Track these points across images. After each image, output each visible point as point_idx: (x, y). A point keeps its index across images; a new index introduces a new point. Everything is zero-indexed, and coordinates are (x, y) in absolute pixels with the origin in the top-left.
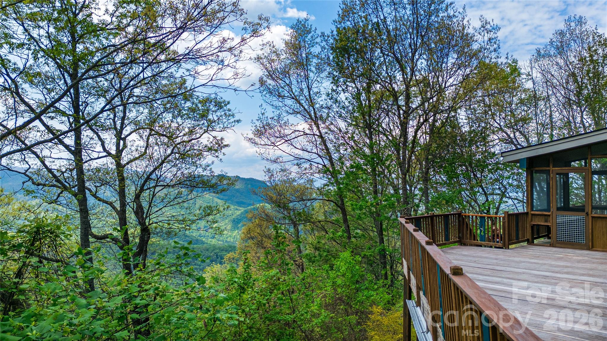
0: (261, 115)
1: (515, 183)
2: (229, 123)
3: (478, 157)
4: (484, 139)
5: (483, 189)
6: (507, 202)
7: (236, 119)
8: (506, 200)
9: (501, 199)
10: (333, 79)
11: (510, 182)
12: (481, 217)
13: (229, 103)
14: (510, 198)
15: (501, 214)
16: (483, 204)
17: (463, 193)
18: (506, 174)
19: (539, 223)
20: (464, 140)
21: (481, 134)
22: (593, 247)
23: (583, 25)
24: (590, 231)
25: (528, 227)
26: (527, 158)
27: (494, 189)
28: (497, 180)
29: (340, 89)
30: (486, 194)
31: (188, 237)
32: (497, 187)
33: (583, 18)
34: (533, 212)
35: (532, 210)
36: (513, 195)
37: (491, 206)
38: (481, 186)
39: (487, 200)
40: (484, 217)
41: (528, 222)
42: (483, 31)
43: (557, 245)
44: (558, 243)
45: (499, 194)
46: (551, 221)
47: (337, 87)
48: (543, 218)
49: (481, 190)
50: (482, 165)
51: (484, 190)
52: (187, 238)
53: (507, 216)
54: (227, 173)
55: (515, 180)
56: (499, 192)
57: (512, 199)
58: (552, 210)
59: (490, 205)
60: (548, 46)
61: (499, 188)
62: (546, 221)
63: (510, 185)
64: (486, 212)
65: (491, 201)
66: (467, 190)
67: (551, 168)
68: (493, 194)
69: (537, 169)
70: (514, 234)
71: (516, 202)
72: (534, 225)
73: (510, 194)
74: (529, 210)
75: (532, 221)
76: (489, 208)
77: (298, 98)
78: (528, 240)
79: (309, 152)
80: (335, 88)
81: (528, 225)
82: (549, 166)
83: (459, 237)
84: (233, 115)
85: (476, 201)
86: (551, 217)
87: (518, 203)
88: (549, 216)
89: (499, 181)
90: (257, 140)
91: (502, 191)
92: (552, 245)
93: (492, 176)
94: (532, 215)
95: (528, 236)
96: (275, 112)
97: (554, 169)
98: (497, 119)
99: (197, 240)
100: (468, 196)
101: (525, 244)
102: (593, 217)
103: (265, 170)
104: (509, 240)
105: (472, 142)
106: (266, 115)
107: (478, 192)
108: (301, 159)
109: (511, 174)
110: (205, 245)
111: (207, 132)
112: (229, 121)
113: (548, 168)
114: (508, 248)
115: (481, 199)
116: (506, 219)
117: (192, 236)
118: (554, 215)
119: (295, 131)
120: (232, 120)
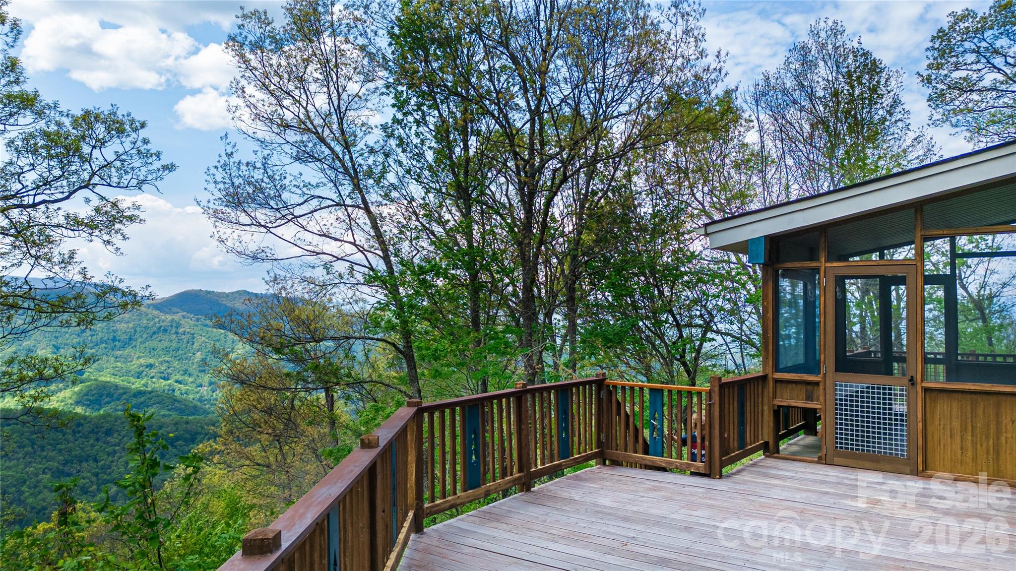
0: (225, 158)
1: (728, 306)
2: (150, 172)
3: (666, 259)
4: (676, 227)
5: (673, 316)
6: (713, 340)
7: (165, 161)
8: (713, 336)
9: (704, 335)
10: (396, 97)
11: (720, 303)
12: (652, 390)
13: (143, 125)
14: (718, 332)
15: (703, 385)
16: (674, 343)
17: (641, 323)
18: (713, 290)
19: (793, 403)
20: (643, 229)
21: (672, 219)
22: (925, 467)
23: (839, 36)
24: (920, 425)
25: (766, 413)
26: (765, 236)
27: (691, 317)
28: (696, 301)
29: (410, 118)
30: (678, 326)
31: (179, 402)
32: (698, 313)
33: (839, 24)
34: (778, 375)
35: (777, 369)
36: (722, 327)
37: (688, 346)
38: (671, 312)
39: (681, 336)
40: (661, 391)
41: (766, 400)
42: (675, 14)
43: (837, 460)
44: (840, 456)
45: (700, 326)
46: (822, 398)
47: (405, 114)
48: (802, 391)
49: (671, 319)
50: (672, 274)
51: (675, 319)
52: (177, 404)
53: (717, 389)
54: (121, 281)
55: (728, 300)
56: (702, 322)
57: (722, 334)
58: (823, 371)
59: (685, 345)
60: (782, 71)
61: (701, 316)
62: (809, 398)
63: (721, 309)
64: (679, 357)
65: (687, 338)
66: (647, 318)
67: (823, 264)
68: (689, 325)
69: (789, 265)
70: (733, 435)
71: (729, 339)
72: (779, 407)
73: (719, 326)
74: (769, 370)
75: (775, 397)
76: (684, 350)
77: (320, 131)
78: (765, 447)
79: (336, 239)
80: (400, 116)
81: (766, 408)
82: (816, 259)
83: (599, 444)
84: (158, 155)
85: (662, 338)
86: (821, 387)
87: (733, 341)
88: (817, 384)
89: (701, 302)
90: (232, 214)
91: (705, 320)
92: (823, 461)
93: (689, 293)
94: (777, 381)
95: (766, 434)
96: (259, 153)
97: (828, 265)
98: (699, 195)
99: (195, 407)
100: (649, 329)
101: (759, 456)
102: (926, 390)
103: (268, 278)
104: (725, 451)
105: (657, 232)
106: (236, 158)
107: (666, 321)
108: (318, 254)
109: (721, 291)
110: (210, 416)
111: (86, 187)
112: (151, 167)
113: (814, 264)
114: (721, 477)
115: (671, 333)
116: (716, 398)
117: (185, 400)
118: (829, 383)
119: (313, 197)
120: (157, 165)
